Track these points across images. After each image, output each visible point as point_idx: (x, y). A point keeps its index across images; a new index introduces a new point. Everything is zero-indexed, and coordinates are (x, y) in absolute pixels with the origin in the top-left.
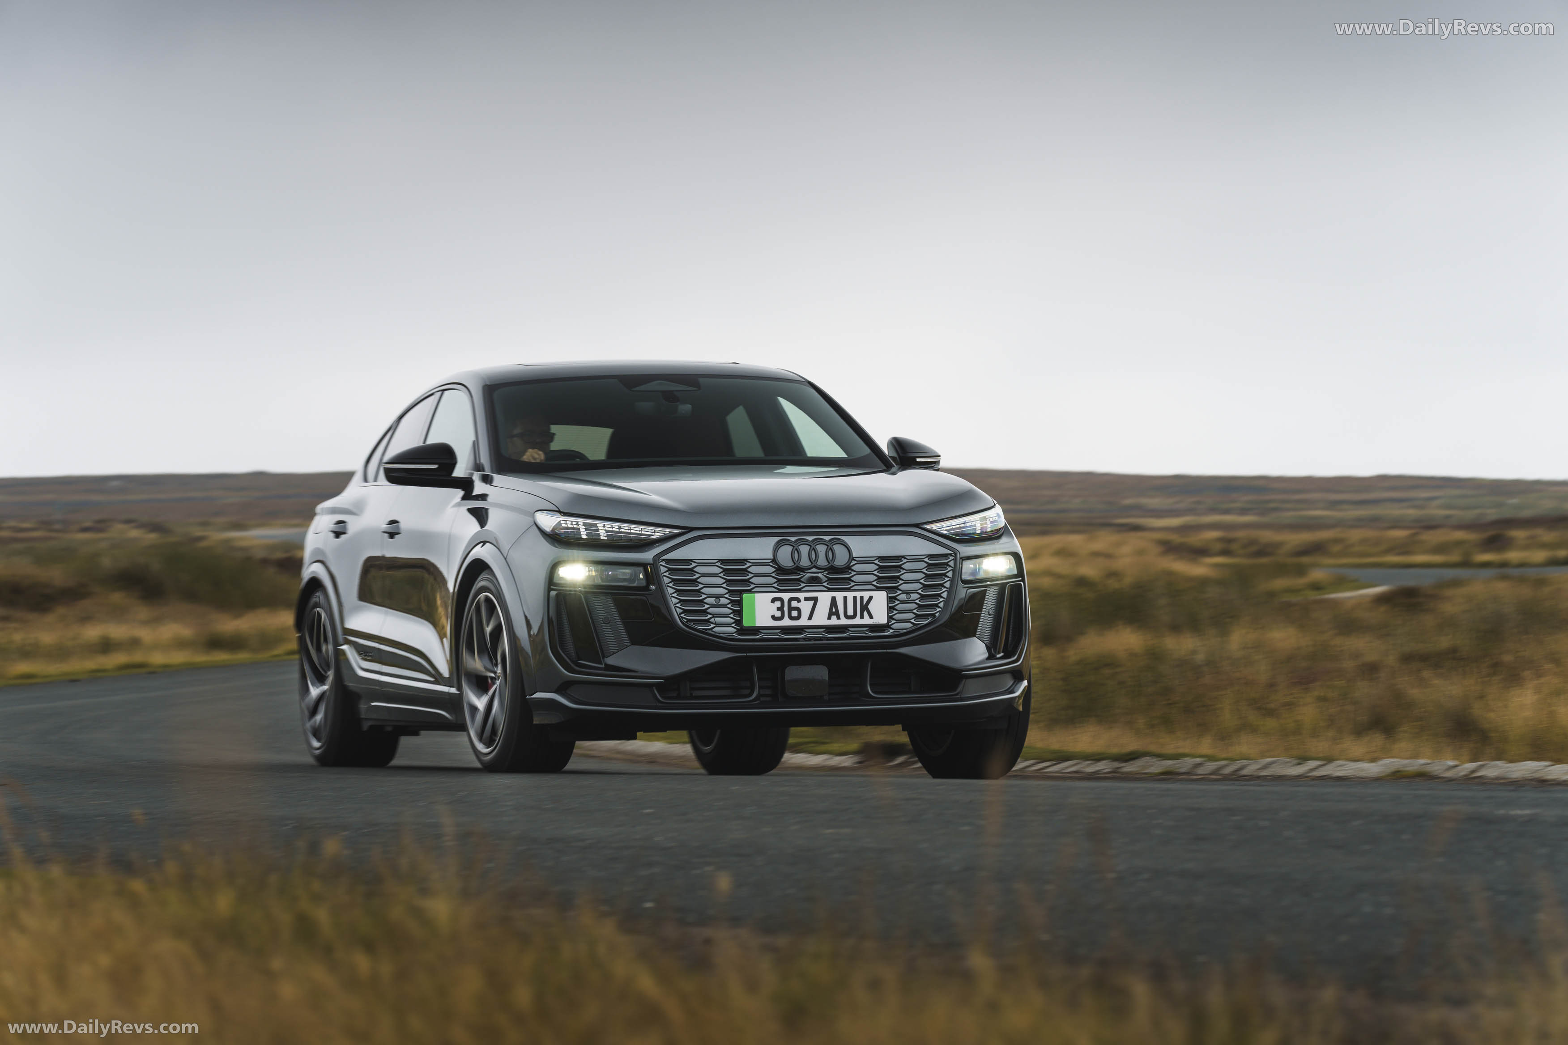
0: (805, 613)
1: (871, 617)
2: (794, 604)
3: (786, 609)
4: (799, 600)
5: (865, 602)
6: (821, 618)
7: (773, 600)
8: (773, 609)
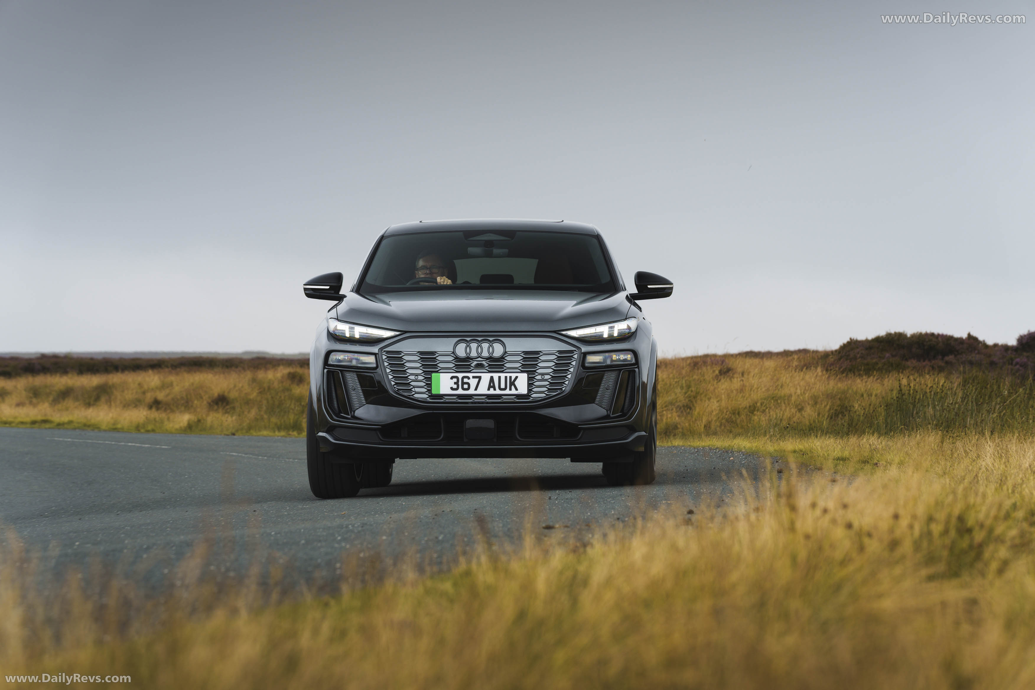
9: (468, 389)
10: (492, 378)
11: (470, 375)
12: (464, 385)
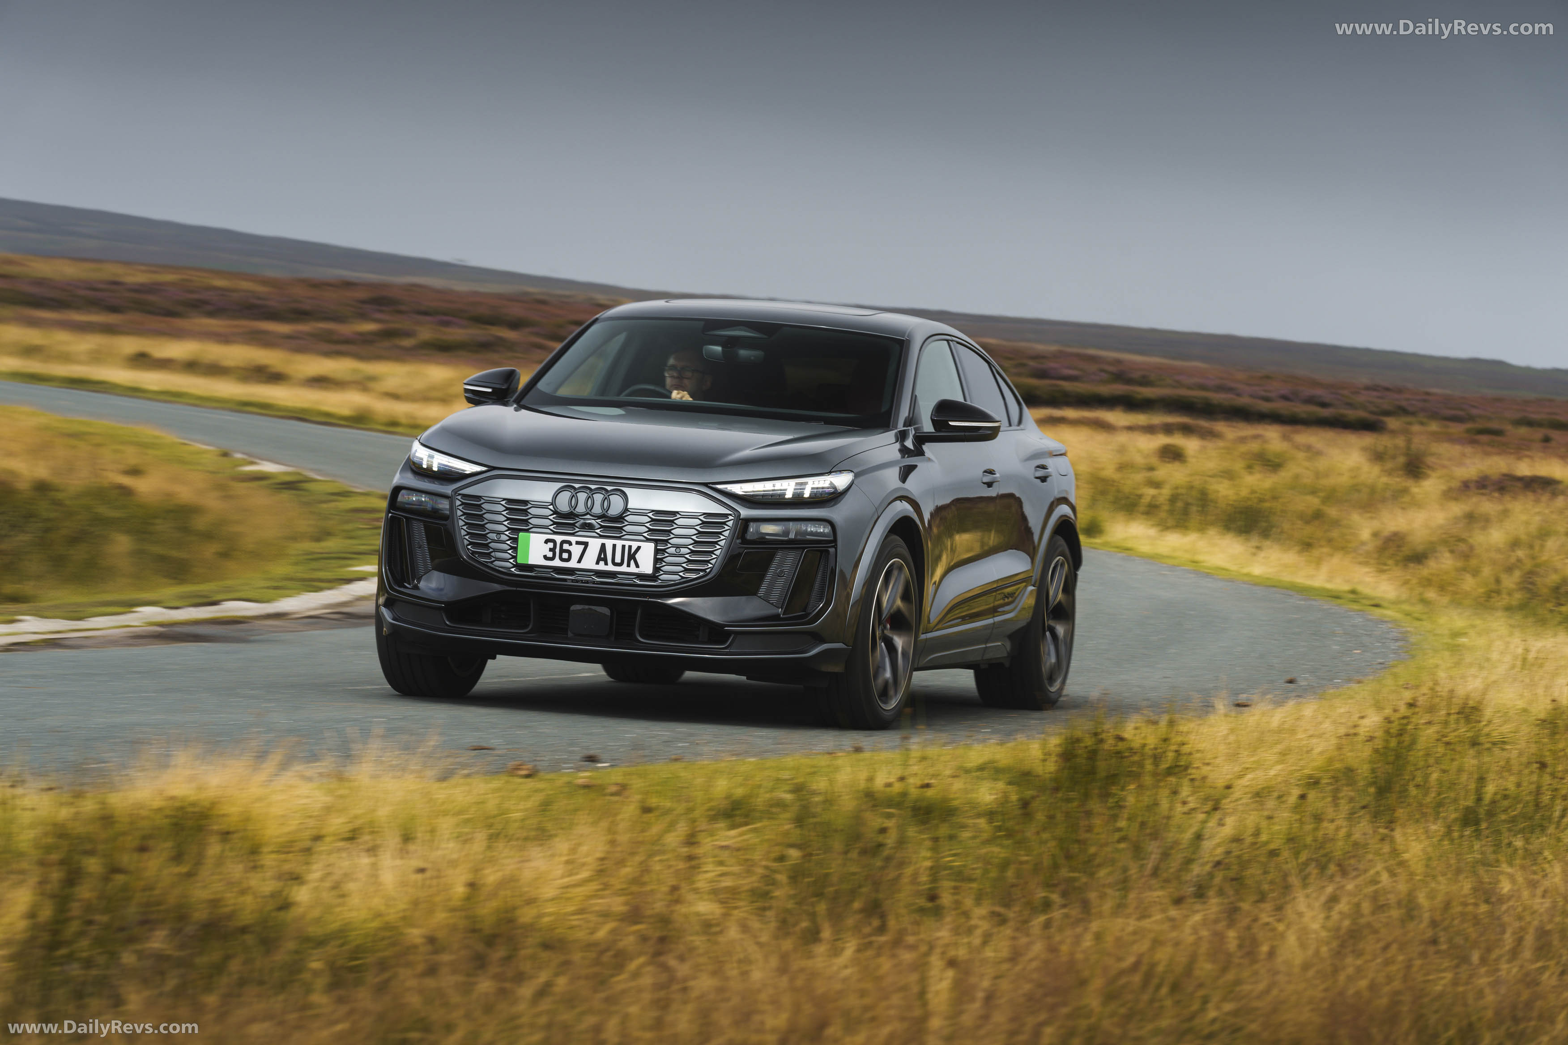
0: (576, 556)
1: (637, 566)
2: (566, 546)
3: (558, 550)
4: (570, 543)
5: (633, 550)
6: (589, 562)
7: (547, 541)
8: (546, 550)
9: (568, 560)
10: (603, 547)
11: (573, 539)
12: (564, 554)
